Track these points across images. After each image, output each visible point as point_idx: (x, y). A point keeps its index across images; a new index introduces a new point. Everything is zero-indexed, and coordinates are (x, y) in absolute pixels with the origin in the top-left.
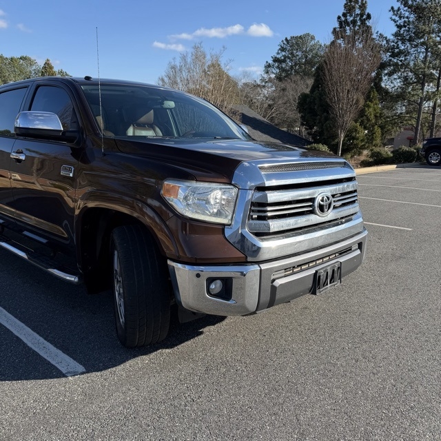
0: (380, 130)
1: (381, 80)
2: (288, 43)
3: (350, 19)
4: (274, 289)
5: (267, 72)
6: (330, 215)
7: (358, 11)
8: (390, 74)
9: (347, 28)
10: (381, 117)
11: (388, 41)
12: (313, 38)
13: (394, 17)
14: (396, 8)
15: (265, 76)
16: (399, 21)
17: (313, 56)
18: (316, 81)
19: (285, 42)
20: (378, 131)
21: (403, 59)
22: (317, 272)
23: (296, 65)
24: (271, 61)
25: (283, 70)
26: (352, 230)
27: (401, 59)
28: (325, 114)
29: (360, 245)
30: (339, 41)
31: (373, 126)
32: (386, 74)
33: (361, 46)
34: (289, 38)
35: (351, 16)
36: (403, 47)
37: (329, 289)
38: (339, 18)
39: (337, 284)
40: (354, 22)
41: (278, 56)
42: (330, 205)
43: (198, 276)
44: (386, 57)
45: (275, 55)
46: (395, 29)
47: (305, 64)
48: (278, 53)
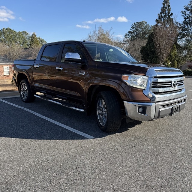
0: (177, 62)
1: (177, 41)
2: (135, 25)
3: (163, 15)
4: (160, 111)
5: (126, 38)
6: (176, 88)
7: (167, 12)
8: (181, 38)
9: (162, 19)
10: (177, 56)
11: (180, 25)
12: (146, 23)
13: (183, 15)
14: (183, 11)
15: (125, 39)
16: (185, 16)
17: (146, 31)
18: (148, 41)
19: (134, 24)
20: (176, 62)
21: (187, 32)
22: (172, 107)
23: (138, 34)
24: (127, 33)
25: (133, 37)
26: (183, 94)
27: (186, 32)
28: (153, 55)
29: (185, 100)
30: (158, 24)
31: (174, 61)
32: (179, 38)
33: (168, 26)
34: (135, 23)
35: (164, 14)
36: (187, 27)
37: (176, 114)
38: (158, 15)
39: (178, 113)
40: (165, 16)
41: (131, 31)
42: (176, 84)
43: (135, 106)
44: (179, 31)
45: (130, 30)
46: (183, 20)
47: (142, 34)
48: (131, 29)
